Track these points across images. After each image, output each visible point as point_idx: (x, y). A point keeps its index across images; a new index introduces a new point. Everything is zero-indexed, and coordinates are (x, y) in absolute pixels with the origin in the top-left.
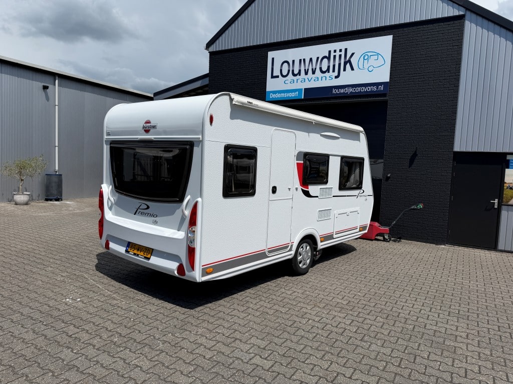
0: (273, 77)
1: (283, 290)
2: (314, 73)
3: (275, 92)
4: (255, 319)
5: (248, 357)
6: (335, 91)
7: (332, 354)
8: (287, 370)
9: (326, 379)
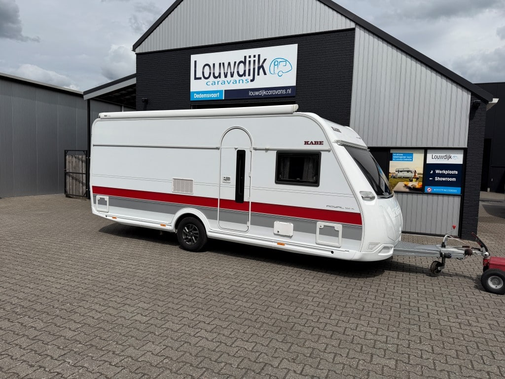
0: (196, 78)
1: (184, 268)
2: (232, 76)
3: (198, 93)
4: (149, 290)
5: (131, 315)
6: (251, 93)
7: (203, 309)
8: (160, 322)
9: (189, 326)
